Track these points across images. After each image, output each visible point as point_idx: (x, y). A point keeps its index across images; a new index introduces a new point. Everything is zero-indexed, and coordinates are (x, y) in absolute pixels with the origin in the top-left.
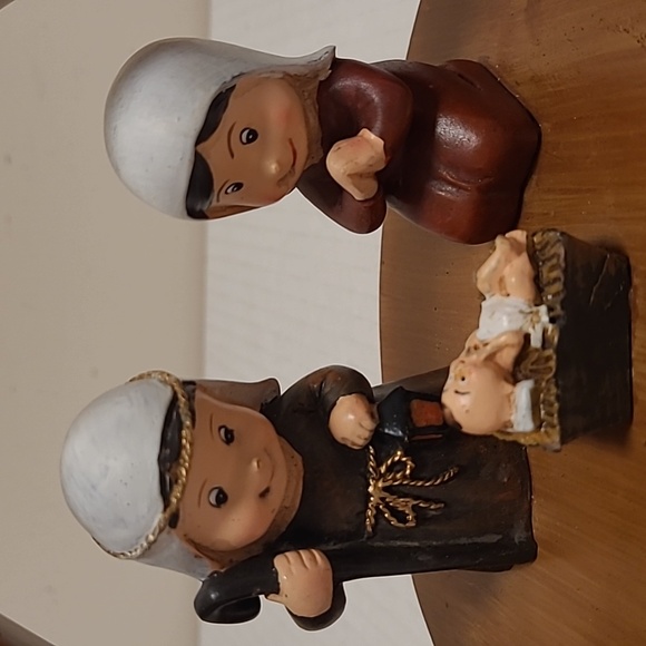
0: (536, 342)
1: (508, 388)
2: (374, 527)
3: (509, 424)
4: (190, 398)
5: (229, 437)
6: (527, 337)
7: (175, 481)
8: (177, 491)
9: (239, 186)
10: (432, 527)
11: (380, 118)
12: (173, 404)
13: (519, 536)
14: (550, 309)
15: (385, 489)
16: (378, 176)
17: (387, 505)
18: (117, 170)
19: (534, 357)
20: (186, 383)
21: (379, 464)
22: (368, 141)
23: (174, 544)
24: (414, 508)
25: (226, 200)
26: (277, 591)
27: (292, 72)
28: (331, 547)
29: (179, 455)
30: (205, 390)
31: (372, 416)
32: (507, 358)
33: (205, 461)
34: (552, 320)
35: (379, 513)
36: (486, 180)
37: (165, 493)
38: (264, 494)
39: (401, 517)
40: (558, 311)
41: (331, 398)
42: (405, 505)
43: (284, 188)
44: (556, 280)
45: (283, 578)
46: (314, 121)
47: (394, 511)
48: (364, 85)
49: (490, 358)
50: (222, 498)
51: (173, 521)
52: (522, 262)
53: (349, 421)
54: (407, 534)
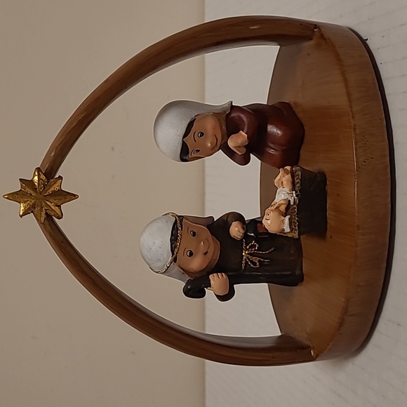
0: (292, 203)
1: (283, 218)
2: (245, 267)
3: (284, 230)
4: (181, 221)
5: (194, 234)
6: (289, 201)
7: (175, 247)
8: (176, 250)
9: (198, 151)
10: (266, 268)
11: (246, 126)
12: (175, 223)
13: (297, 272)
14: (296, 192)
15: (248, 254)
16: (246, 146)
17: (249, 259)
18: (158, 146)
19: (291, 208)
20: (180, 216)
21: (247, 246)
22: (242, 135)
23: (175, 268)
24: (259, 261)
25: (193, 155)
26: (210, 286)
27: (216, 112)
28: (229, 274)
29: (177, 239)
30: (187, 219)
31: (244, 229)
32: (283, 208)
33: (186, 242)
34: (297, 196)
35: (246, 263)
36: (285, 148)
37: (173, 251)
38: (206, 253)
39: (255, 264)
40: (298, 193)
41: (230, 222)
42: (256, 260)
43: (214, 151)
44: (298, 183)
45: (212, 282)
46: (224, 127)
47: (252, 262)
48: (242, 116)
49: (277, 208)
50: (191, 254)
51: (175, 260)
52: (288, 177)
53: (236, 230)
54: (256, 270)
